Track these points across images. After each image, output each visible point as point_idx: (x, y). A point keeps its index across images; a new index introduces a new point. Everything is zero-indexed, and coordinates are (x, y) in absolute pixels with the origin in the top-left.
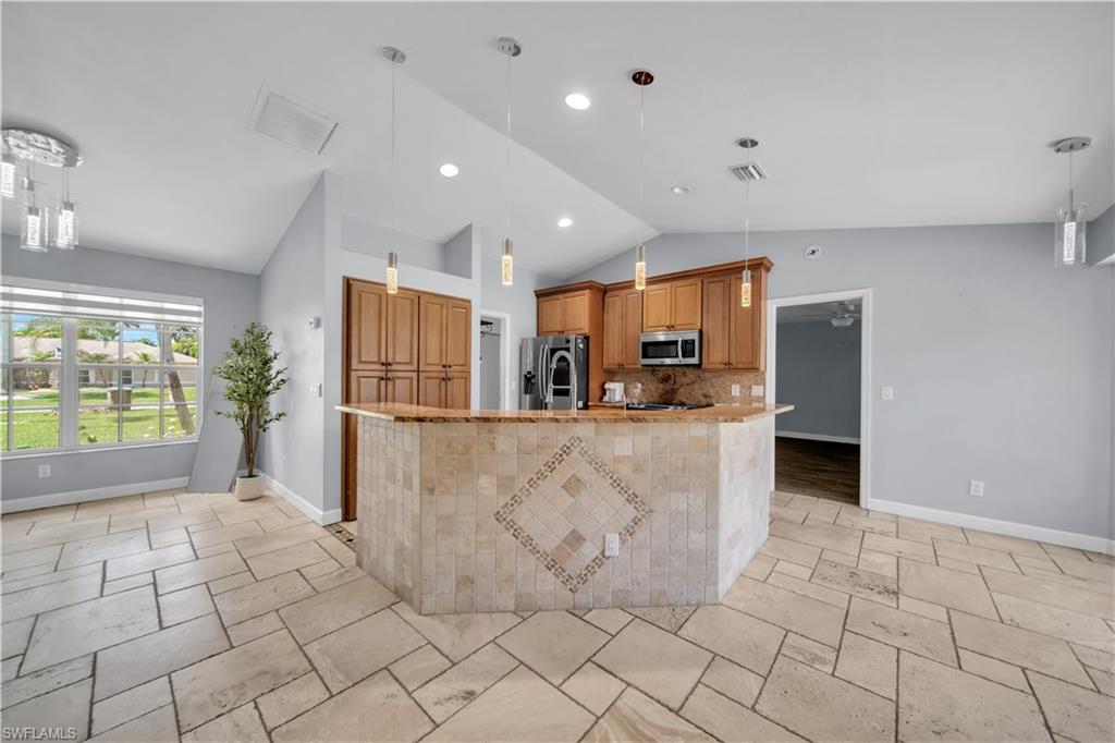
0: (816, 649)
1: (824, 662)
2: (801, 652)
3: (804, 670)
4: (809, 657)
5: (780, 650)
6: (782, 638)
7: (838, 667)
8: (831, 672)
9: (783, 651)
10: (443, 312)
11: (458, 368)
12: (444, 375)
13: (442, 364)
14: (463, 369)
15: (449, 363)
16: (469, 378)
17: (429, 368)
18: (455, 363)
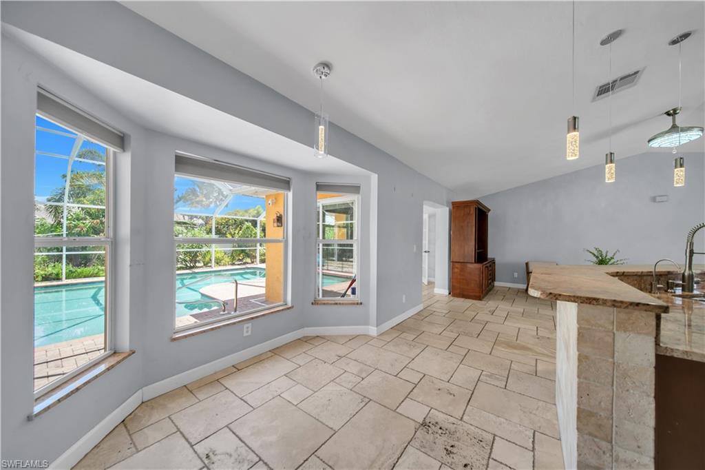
0: (489, 381)
1: (486, 375)
2: (497, 379)
3: (495, 372)
4: (493, 377)
6: (508, 385)
7: (480, 374)
8: (484, 373)
9: (505, 379)
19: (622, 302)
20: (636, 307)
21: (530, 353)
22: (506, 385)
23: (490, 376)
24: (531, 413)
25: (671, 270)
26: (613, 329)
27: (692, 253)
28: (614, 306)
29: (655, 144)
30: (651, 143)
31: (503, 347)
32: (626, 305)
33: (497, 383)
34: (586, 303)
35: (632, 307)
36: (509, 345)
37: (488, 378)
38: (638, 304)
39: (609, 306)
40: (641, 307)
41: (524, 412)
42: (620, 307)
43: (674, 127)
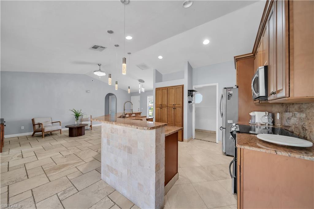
0: (67, 195)
1: (62, 194)
2: (69, 191)
3: (64, 188)
4: (66, 192)
5: (74, 186)
6: (77, 188)
7: (57, 197)
8: (58, 194)
9: (73, 187)
10: (173, 90)
11: (178, 105)
12: (174, 107)
13: (173, 104)
14: (179, 105)
15: (175, 104)
16: (181, 108)
17: (170, 105)
18: (177, 104)
21: (70, 166)
22: (77, 190)
23: (64, 192)
24: (99, 191)
29: (95, 73)
31: (53, 172)
33: (72, 193)
36: (56, 169)
37: (64, 195)
41: (97, 193)
43: (100, 70)
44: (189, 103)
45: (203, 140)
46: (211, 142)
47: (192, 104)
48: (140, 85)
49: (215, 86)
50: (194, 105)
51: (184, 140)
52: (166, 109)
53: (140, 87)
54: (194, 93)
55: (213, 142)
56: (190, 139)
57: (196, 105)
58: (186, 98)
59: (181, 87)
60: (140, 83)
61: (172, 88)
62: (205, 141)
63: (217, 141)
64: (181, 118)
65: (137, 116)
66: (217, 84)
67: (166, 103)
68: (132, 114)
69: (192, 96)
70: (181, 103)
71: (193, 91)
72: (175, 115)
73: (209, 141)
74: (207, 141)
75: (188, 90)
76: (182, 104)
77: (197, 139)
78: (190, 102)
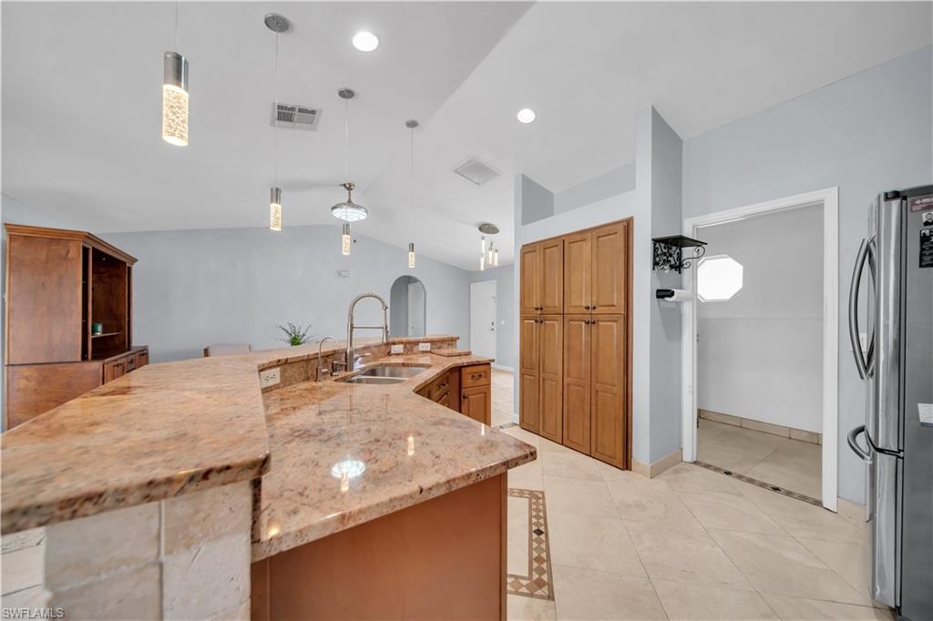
10: (587, 247)
11: (605, 310)
12: (588, 318)
13: (584, 305)
14: (612, 310)
15: (594, 304)
16: (622, 321)
17: (572, 310)
18: (601, 304)
19: (169, 481)
20: (204, 483)
25: (336, 348)
26: (159, 553)
27: (352, 327)
28: (148, 498)
29: (338, 213)
30: (334, 211)
32: (178, 487)
34: (61, 519)
35: (193, 486)
38: (206, 475)
39: (136, 504)
40: (213, 477)
42: (165, 495)
43: (349, 201)
44: (658, 297)
45: (740, 477)
46: (789, 493)
47: (677, 303)
48: (483, 242)
49: (819, 207)
50: (688, 310)
51: (634, 466)
52: (557, 326)
53: (483, 251)
54: (688, 252)
55: (803, 498)
56: (668, 463)
57: (702, 306)
58: (644, 277)
59: (621, 229)
60: (485, 235)
61: (579, 238)
62: (751, 481)
63: (829, 500)
64: (617, 365)
65: (436, 351)
66: (830, 197)
67: (557, 302)
68: (417, 343)
69: (678, 267)
70: (618, 299)
71: (680, 242)
72: (594, 353)
73: (776, 489)
74: (763, 485)
75: (656, 241)
76: (622, 301)
77: (707, 466)
78: (663, 294)
